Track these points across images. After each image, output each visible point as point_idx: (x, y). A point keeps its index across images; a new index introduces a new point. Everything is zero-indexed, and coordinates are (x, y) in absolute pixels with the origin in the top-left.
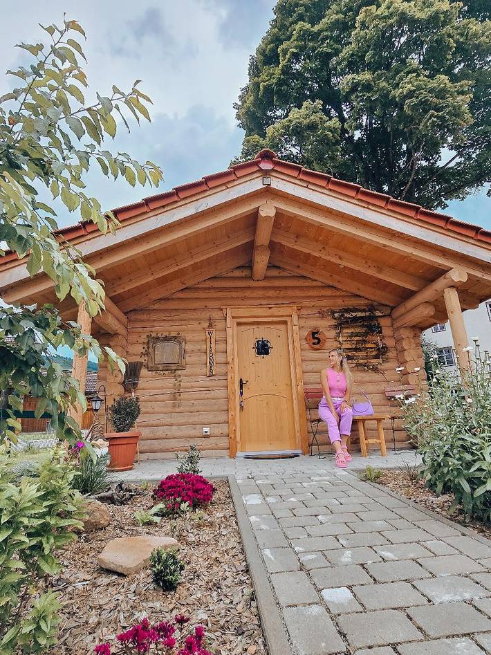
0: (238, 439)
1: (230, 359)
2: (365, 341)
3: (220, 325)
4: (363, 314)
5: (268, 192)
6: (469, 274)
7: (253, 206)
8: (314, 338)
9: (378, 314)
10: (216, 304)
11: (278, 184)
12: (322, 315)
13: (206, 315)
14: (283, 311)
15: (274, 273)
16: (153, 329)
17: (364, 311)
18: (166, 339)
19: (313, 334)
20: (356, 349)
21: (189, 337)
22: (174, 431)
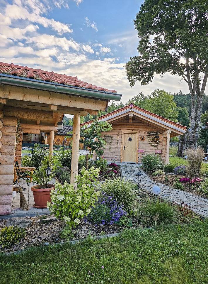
0: (123, 159)
1: (122, 142)
2: (154, 140)
3: (120, 133)
4: (155, 133)
5: (131, 111)
6: (172, 131)
7: (128, 114)
8: (142, 138)
9: (159, 133)
10: (120, 128)
11: (134, 110)
12: (145, 133)
13: (118, 131)
14: (135, 131)
15: (135, 121)
16: (105, 134)
17: (156, 132)
18: (108, 136)
19: (142, 137)
20: (152, 142)
21: (113, 136)
22: (109, 156)
